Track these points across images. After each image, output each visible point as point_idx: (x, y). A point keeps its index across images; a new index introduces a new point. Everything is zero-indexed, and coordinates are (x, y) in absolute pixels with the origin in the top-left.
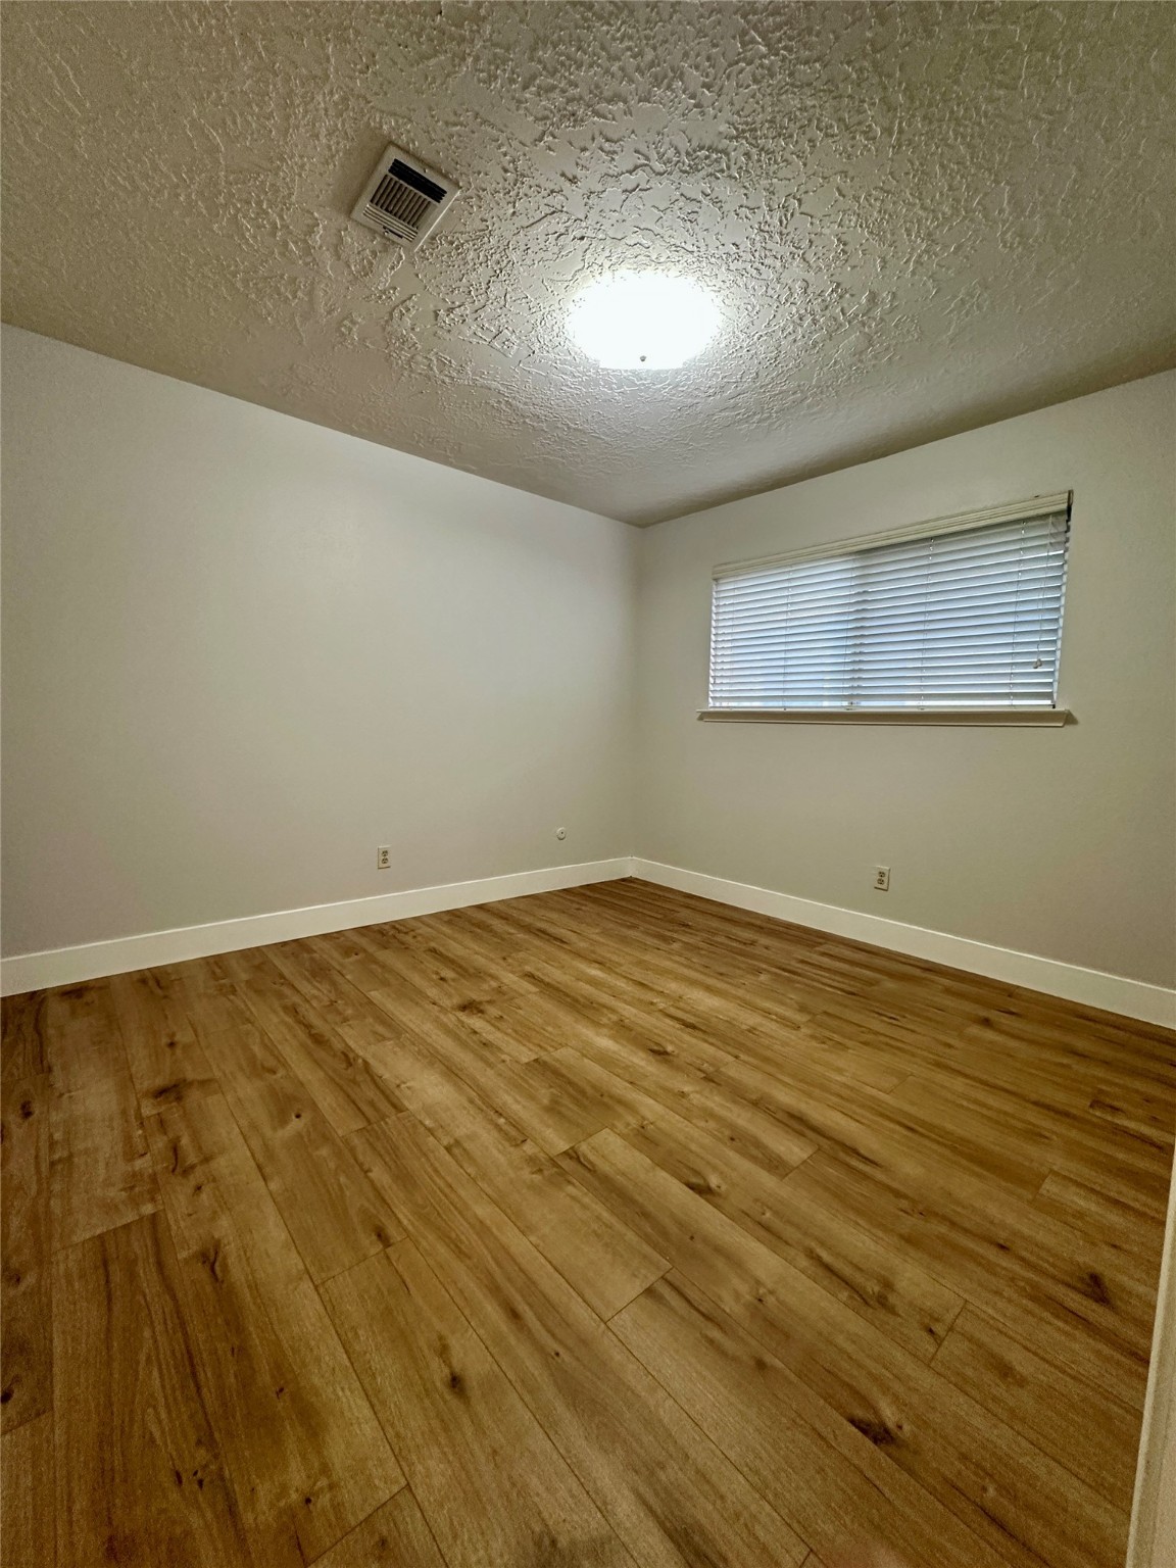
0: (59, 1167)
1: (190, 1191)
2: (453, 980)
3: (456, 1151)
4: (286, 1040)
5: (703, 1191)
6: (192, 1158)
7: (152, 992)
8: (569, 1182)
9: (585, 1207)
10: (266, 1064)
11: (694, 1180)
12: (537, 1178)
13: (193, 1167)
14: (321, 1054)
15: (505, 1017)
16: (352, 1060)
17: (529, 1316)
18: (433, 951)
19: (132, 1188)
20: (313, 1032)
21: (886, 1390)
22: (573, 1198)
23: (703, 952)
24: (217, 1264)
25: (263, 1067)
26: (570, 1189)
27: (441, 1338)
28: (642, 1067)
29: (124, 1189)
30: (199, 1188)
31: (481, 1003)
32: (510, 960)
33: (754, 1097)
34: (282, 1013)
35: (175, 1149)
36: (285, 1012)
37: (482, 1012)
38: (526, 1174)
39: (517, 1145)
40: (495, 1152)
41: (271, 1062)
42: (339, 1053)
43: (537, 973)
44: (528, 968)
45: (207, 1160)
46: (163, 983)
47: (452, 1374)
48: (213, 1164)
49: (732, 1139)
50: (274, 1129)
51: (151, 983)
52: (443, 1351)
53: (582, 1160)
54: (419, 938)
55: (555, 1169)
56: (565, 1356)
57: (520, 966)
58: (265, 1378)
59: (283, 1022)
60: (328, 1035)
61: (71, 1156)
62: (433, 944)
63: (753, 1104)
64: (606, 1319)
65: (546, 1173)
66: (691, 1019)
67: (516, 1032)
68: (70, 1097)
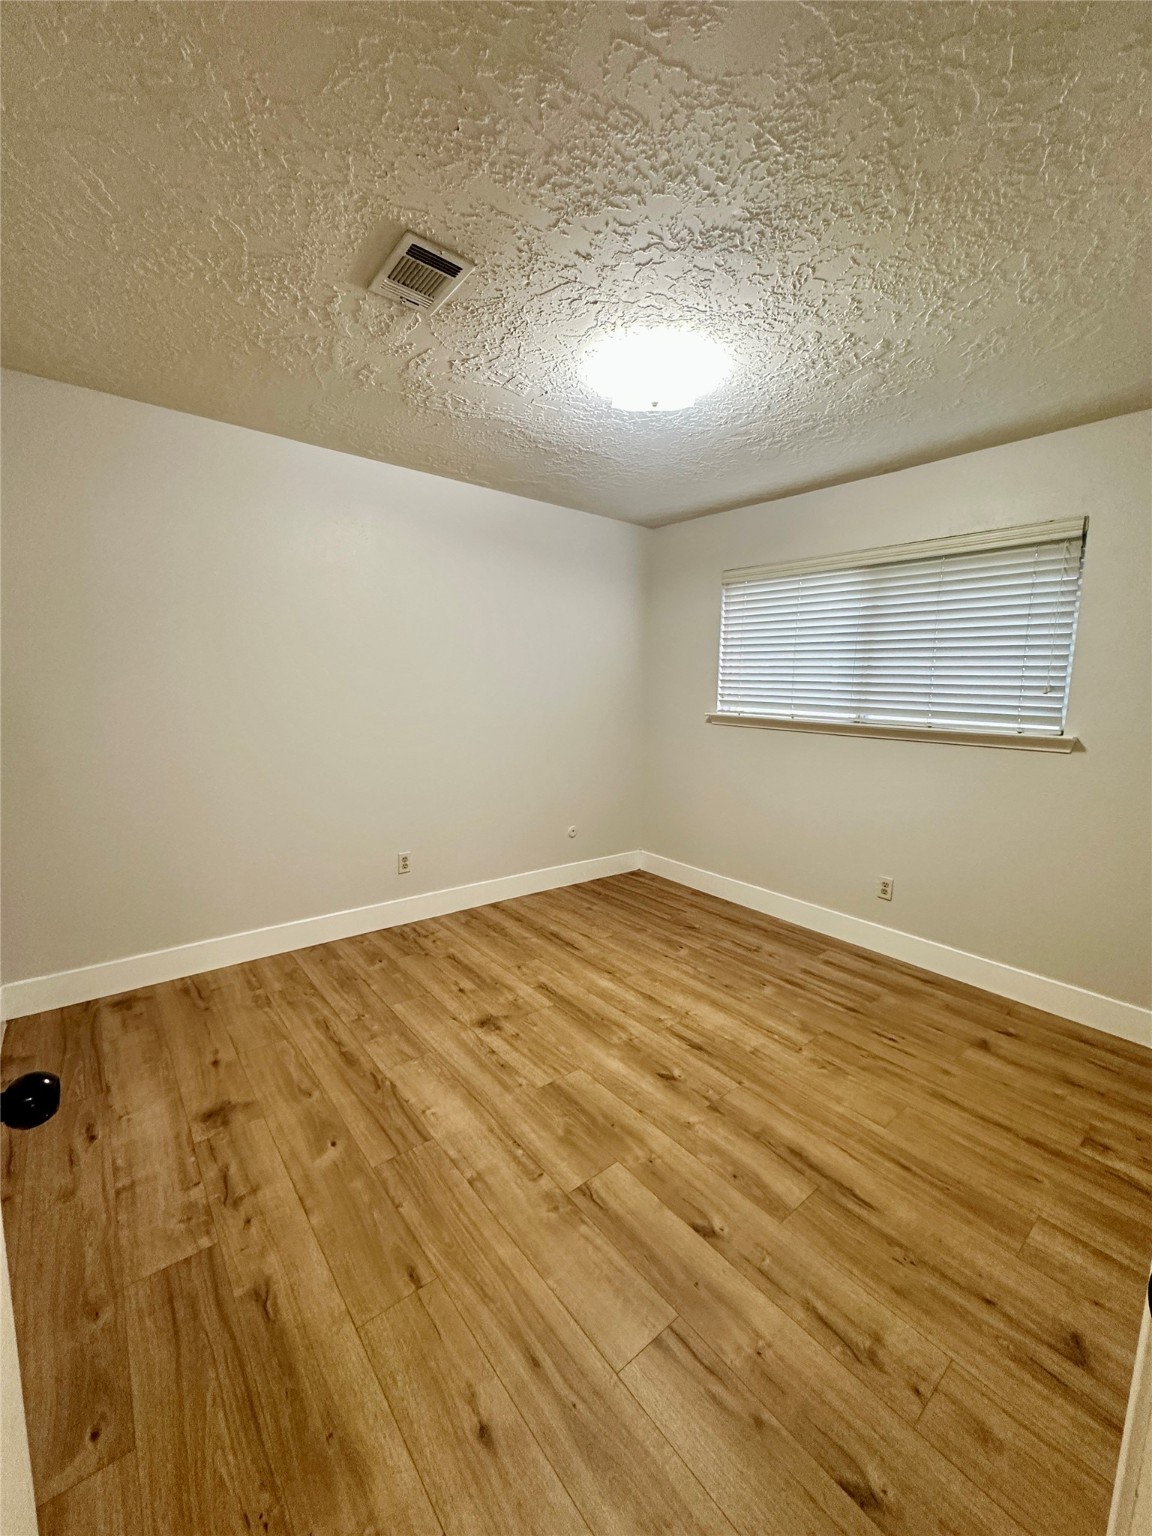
0: (124, 1195)
1: (241, 1223)
2: (473, 991)
3: (479, 1185)
4: (319, 1059)
5: (707, 1233)
6: (241, 1190)
7: (195, 1005)
8: (583, 1222)
9: (597, 1249)
10: (303, 1087)
11: (700, 1222)
12: (553, 1216)
13: (241, 1198)
14: (350, 1074)
15: (521, 1035)
16: (380, 1083)
17: (547, 1363)
18: (452, 957)
19: (189, 1219)
20: (343, 1050)
21: (873, 1451)
22: (587, 1239)
23: (709, 960)
24: (269, 1302)
25: (300, 1089)
26: (583, 1229)
27: (470, 1386)
28: (651, 1094)
29: (181, 1221)
30: (248, 1221)
31: (497, 1018)
32: (524, 970)
33: (756, 1129)
34: (313, 1027)
35: (225, 1178)
36: (317, 1028)
37: (498, 1028)
38: (543, 1212)
39: (534, 1180)
40: (514, 1186)
41: (306, 1084)
42: (368, 1073)
43: (550, 985)
44: (542, 979)
45: (254, 1191)
46: (204, 994)
47: (480, 1422)
48: (260, 1194)
49: (735, 1177)
50: (313, 1158)
51: (194, 993)
52: (472, 1399)
53: (594, 1196)
54: (438, 943)
55: (570, 1207)
56: (581, 1406)
57: (535, 976)
58: (316, 1421)
59: (315, 1038)
60: (358, 1054)
61: (133, 1185)
62: (452, 950)
63: (754, 1136)
64: (618, 1370)
65: (561, 1210)
66: (698, 1040)
67: (530, 1051)
68: (129, 1120)
